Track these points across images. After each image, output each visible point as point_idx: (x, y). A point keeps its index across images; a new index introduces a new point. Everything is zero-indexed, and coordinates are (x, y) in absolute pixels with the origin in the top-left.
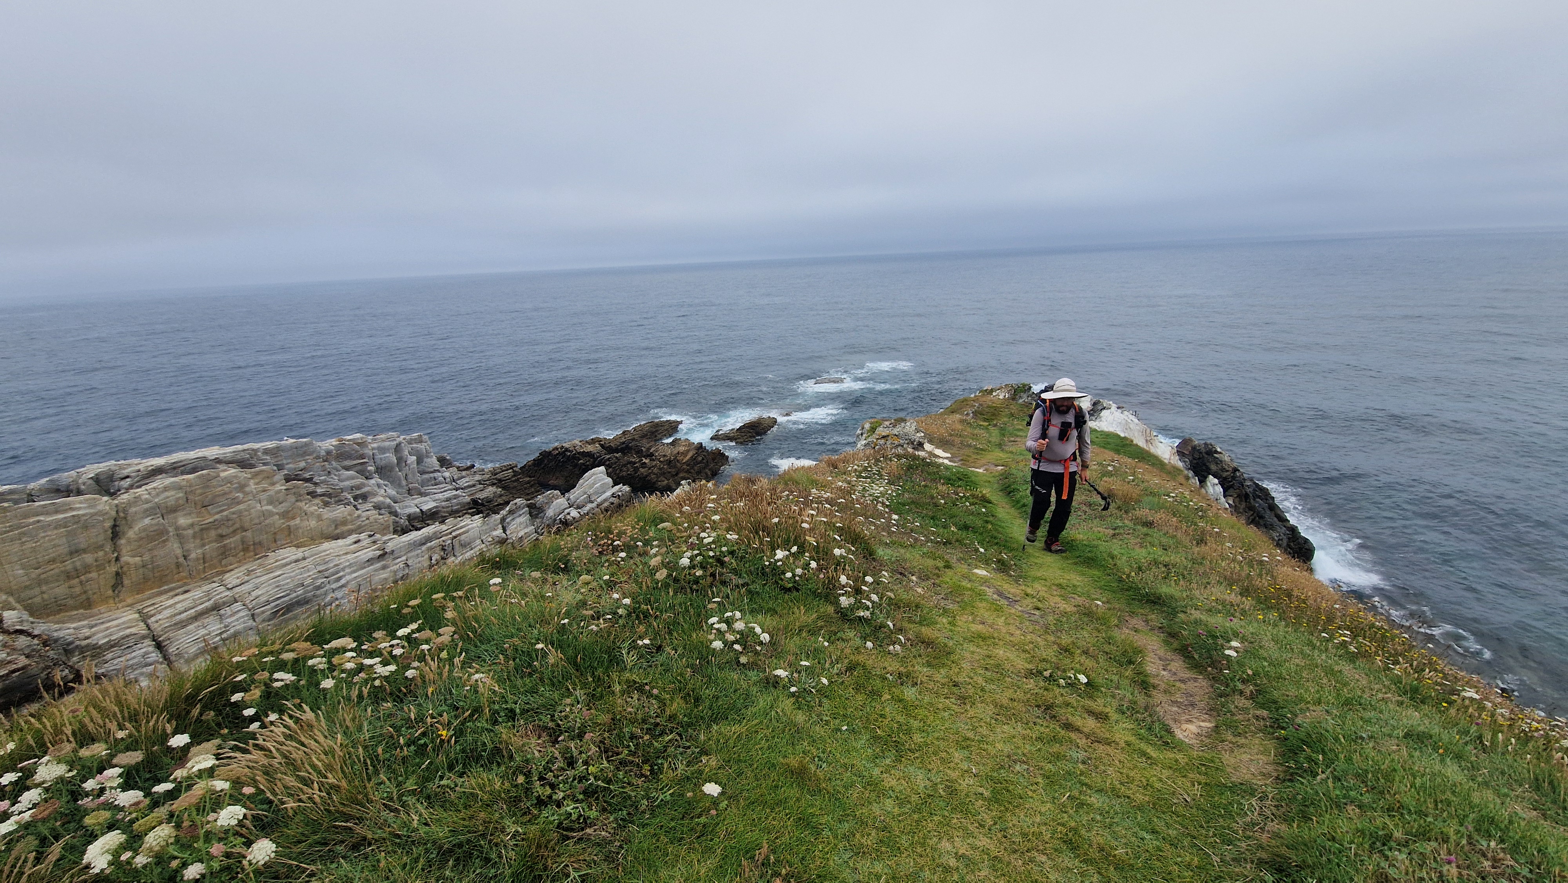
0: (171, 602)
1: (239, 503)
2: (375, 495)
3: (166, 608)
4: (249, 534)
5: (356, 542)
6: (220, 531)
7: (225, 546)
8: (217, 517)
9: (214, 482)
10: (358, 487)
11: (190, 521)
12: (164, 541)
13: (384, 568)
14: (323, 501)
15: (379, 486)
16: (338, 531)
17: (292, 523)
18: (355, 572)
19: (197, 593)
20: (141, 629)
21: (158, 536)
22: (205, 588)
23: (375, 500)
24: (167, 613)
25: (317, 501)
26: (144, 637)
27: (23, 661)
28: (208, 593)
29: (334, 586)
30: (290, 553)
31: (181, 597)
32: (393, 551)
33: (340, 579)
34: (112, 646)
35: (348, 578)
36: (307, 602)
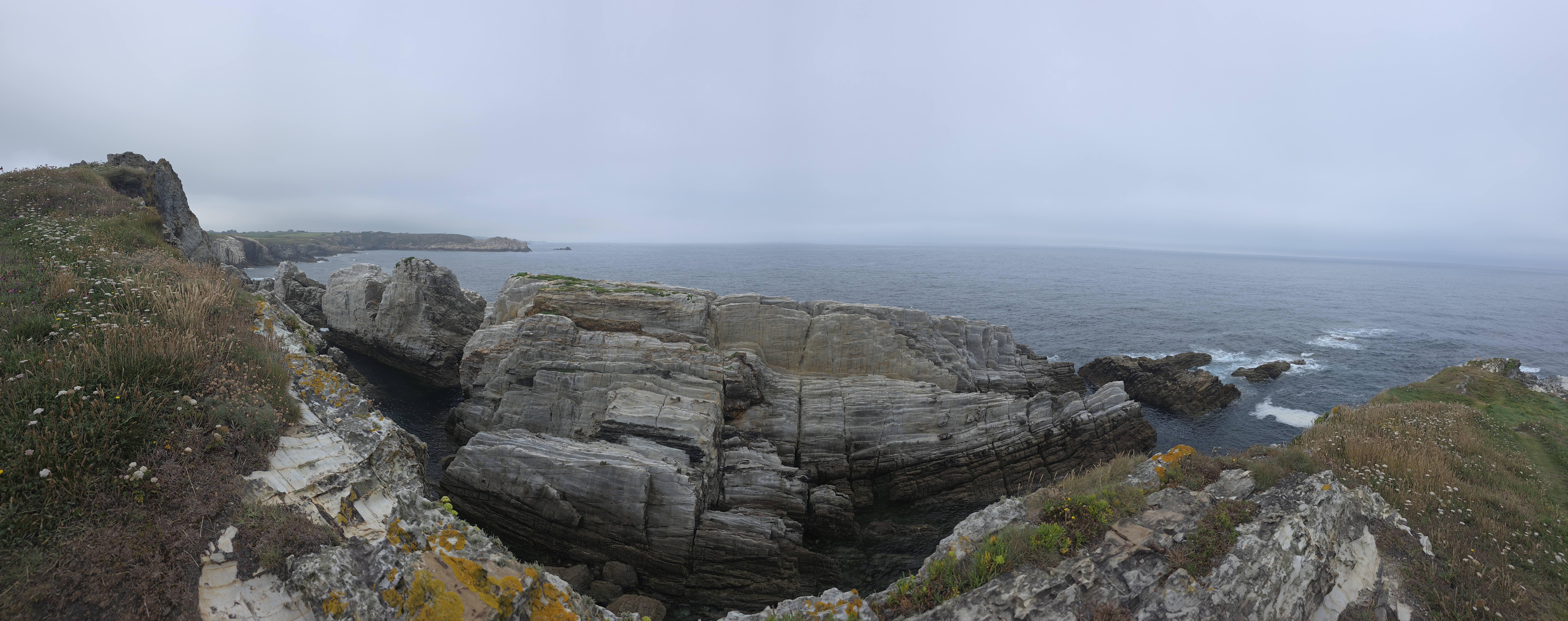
0: (815, 381)
1: (865, 338)
2: (957, 359)
3: (812, 384)
4: (865, 358)
5: (921, 387)
6: (851, 351)
7: (851, 361)
8: (851, 342)
9: (855, 322)
10: (947, 351)
11: (838, 340)
12: (824, 347)
13: (932, 412)
14: (916, 352)
15: (964, 354)
16: (919, 376)
17: (891, 361)
18: (911, 407)
19: (827, 382)
20: (796, 389)
21: (823, 343)
22: (831, 381)
23: (955, 363)
24: (811, 387)
25: (913, 352)
26: (796, 394)
27: (741, 379)
28: (831, 385)
29: (895, 411)
30: (880, 379)
31: (820, 381)
32: (942, 402)
33: (899, 408)
34: (782, 392)
35: (905, 409)
36: (876, 415)
